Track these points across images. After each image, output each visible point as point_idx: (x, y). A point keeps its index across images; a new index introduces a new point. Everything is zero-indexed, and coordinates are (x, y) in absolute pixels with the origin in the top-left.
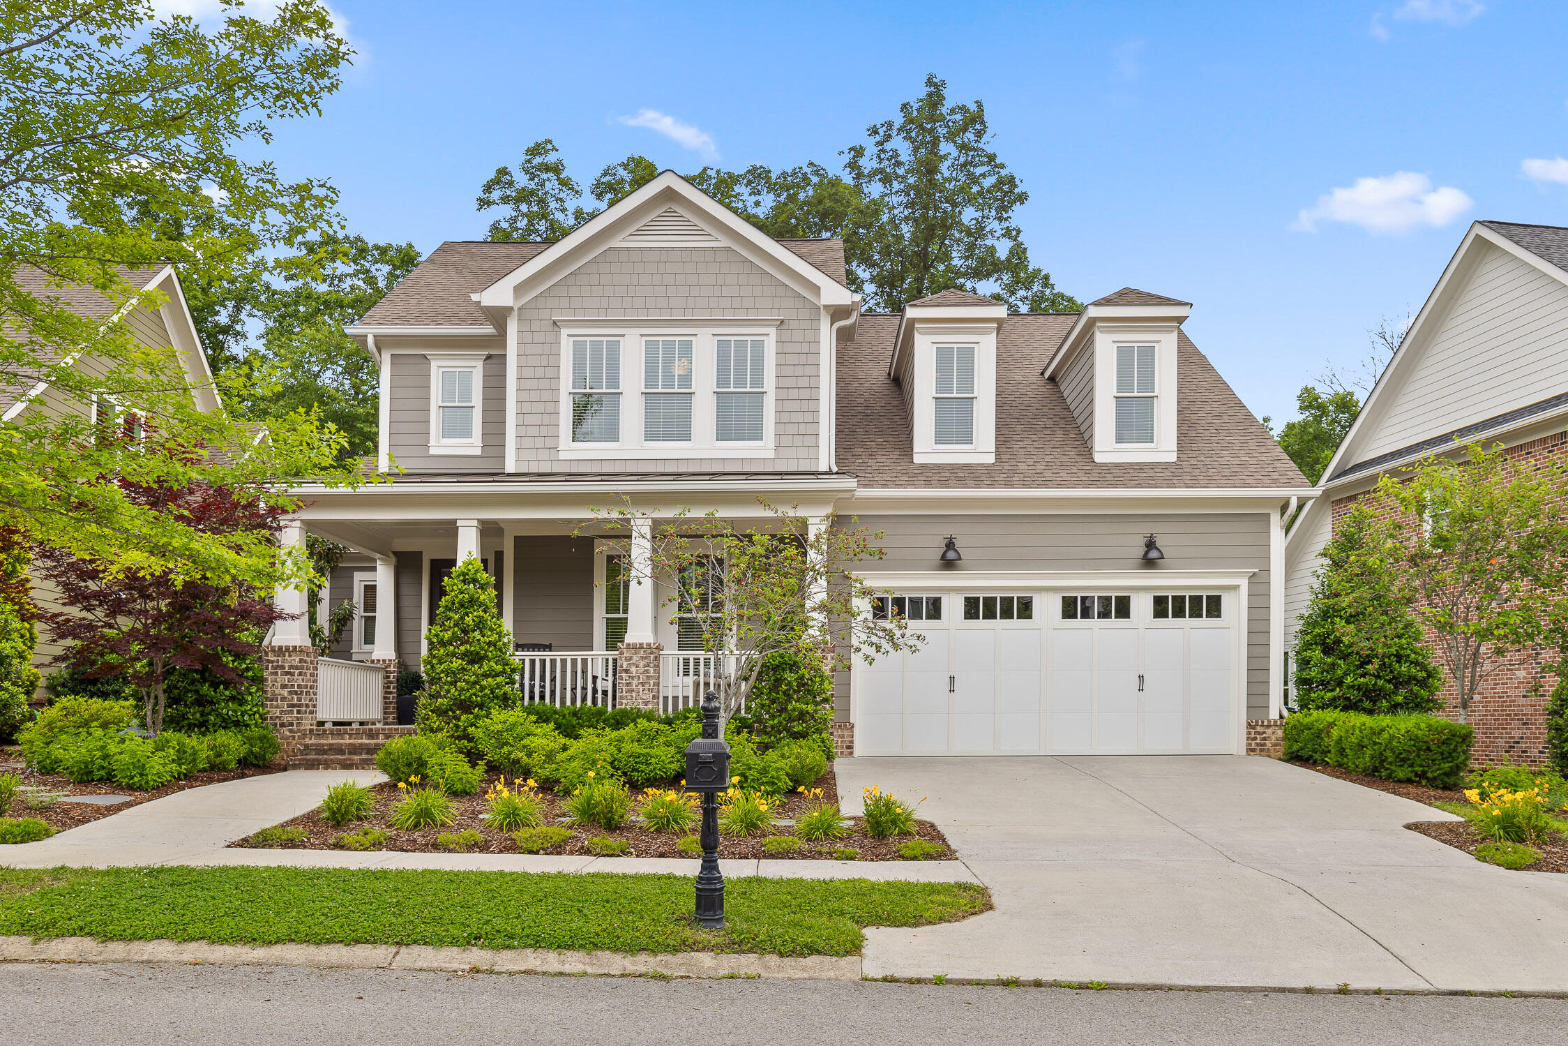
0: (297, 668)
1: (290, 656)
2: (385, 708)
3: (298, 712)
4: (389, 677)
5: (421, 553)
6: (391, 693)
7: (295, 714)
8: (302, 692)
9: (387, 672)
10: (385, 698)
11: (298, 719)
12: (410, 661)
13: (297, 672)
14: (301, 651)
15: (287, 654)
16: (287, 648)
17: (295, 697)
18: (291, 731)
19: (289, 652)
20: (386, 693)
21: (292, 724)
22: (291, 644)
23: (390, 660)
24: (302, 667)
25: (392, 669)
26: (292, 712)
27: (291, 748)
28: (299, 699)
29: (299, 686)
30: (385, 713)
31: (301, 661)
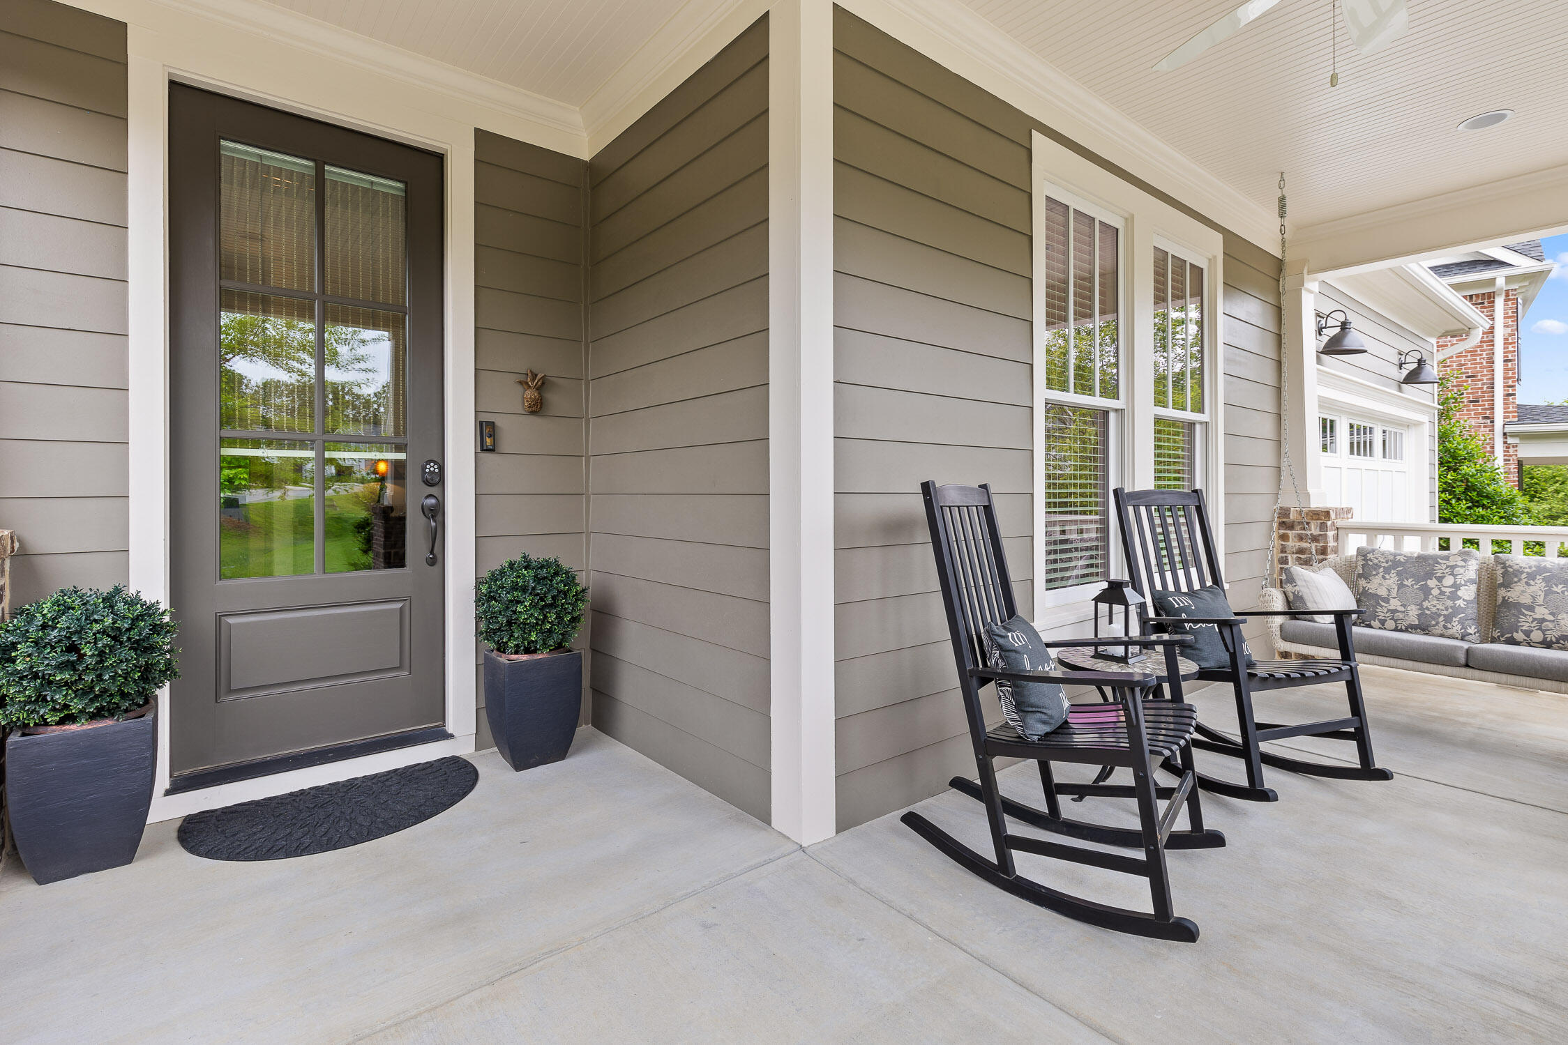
12: (57, 534)
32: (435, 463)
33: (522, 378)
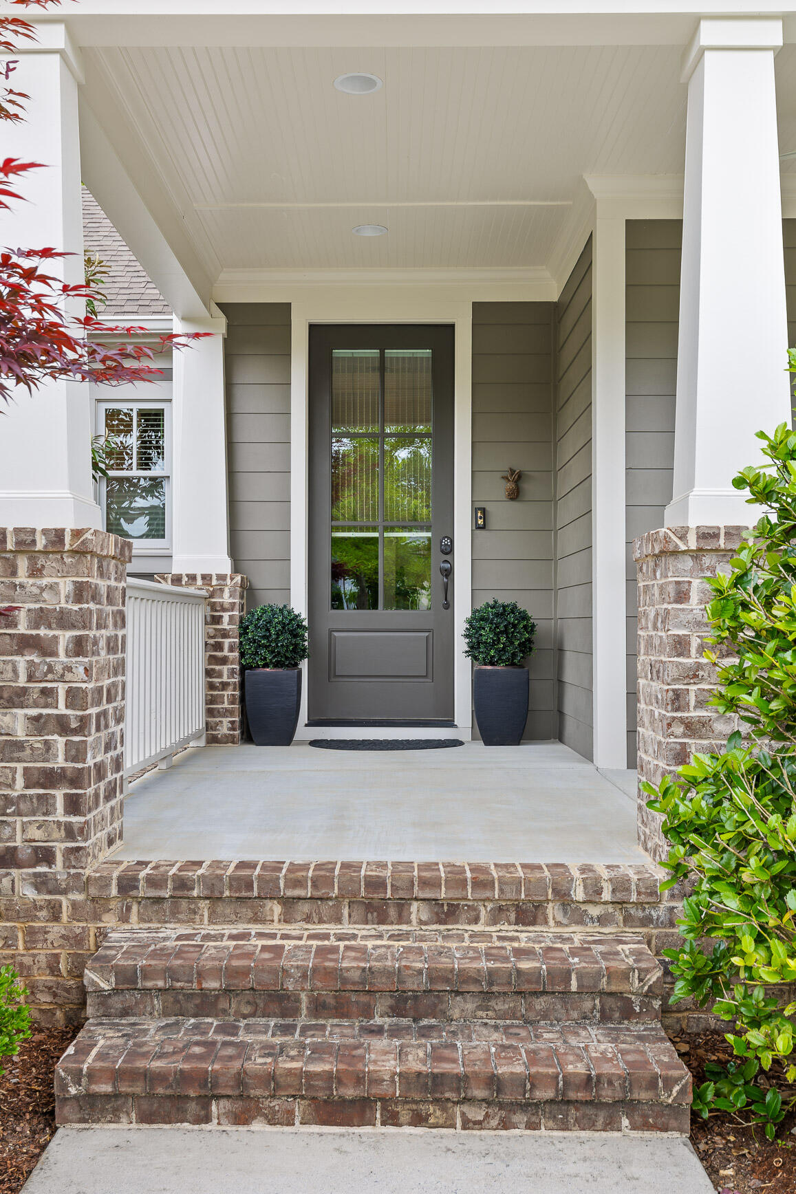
0: (64, 620)
1: (35, 572)
2: (211, 701)
3: (73, 805)
4: (216, 620)
5: (288, 306)
6: (224, 661)
7: (60, 815)
8: (84, 721)
9: (213, 607)
10: (209, 673)
11: (70, 833)
12: (263, 579)
13: (65, 637)
14: (79, 553)
15: (23, 564)
16: (25, 539)
17: (60, 741)
18: (41, 883)
19: (33, 556)
20: (213, 660)
21: (46, 856)
22: (41, 521)
23: (221, 577)
24: (83, 621)
25: (226, 598)
26: (45, 804)
27: (42, 955)
28: (76, 753)
29: (75, 698)
30: (210, 712)
31: (80, 593)
32: (448, 538)
33: (505, 474)
